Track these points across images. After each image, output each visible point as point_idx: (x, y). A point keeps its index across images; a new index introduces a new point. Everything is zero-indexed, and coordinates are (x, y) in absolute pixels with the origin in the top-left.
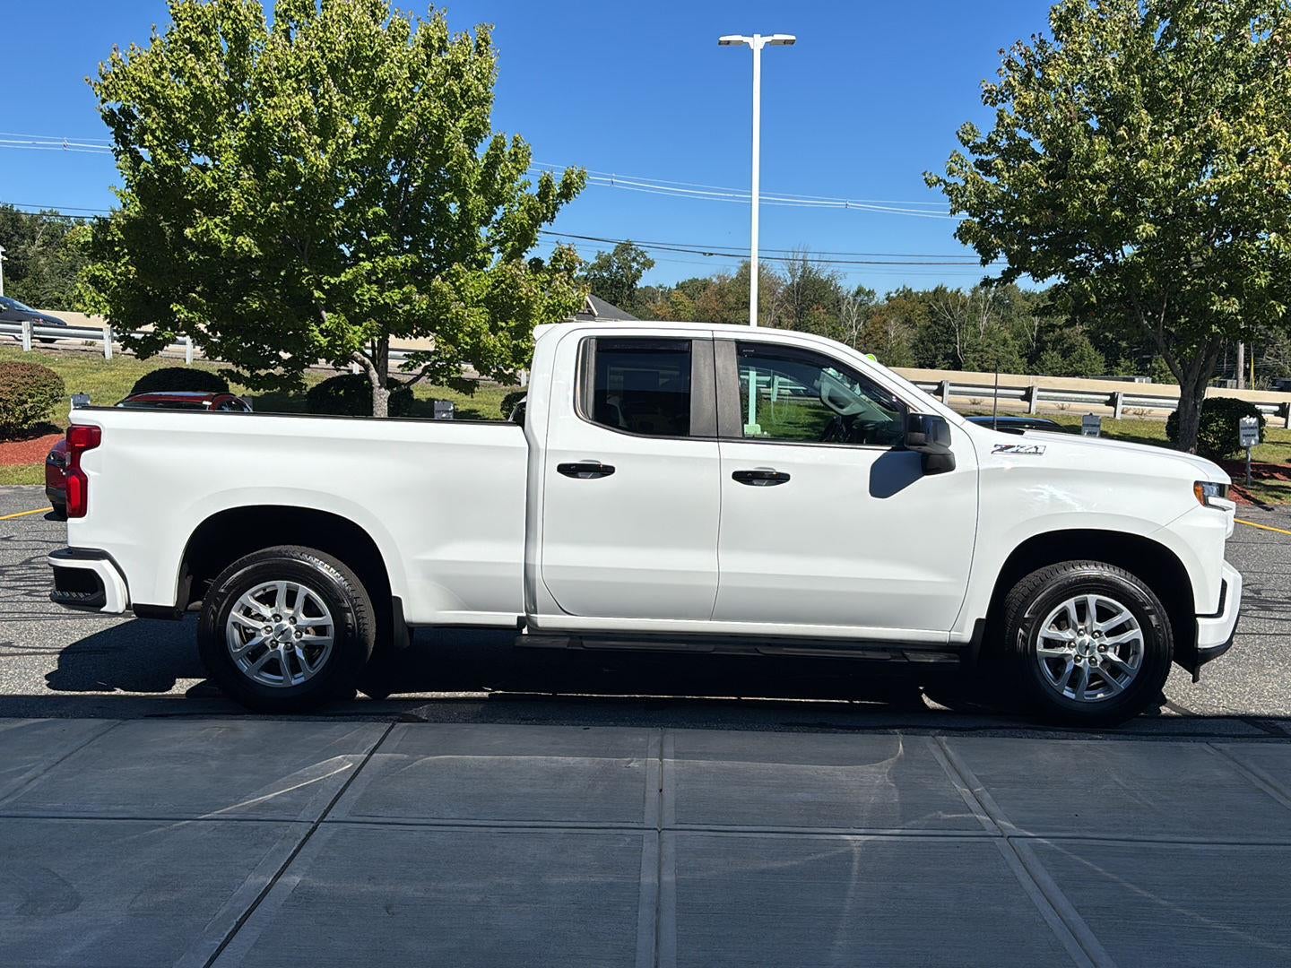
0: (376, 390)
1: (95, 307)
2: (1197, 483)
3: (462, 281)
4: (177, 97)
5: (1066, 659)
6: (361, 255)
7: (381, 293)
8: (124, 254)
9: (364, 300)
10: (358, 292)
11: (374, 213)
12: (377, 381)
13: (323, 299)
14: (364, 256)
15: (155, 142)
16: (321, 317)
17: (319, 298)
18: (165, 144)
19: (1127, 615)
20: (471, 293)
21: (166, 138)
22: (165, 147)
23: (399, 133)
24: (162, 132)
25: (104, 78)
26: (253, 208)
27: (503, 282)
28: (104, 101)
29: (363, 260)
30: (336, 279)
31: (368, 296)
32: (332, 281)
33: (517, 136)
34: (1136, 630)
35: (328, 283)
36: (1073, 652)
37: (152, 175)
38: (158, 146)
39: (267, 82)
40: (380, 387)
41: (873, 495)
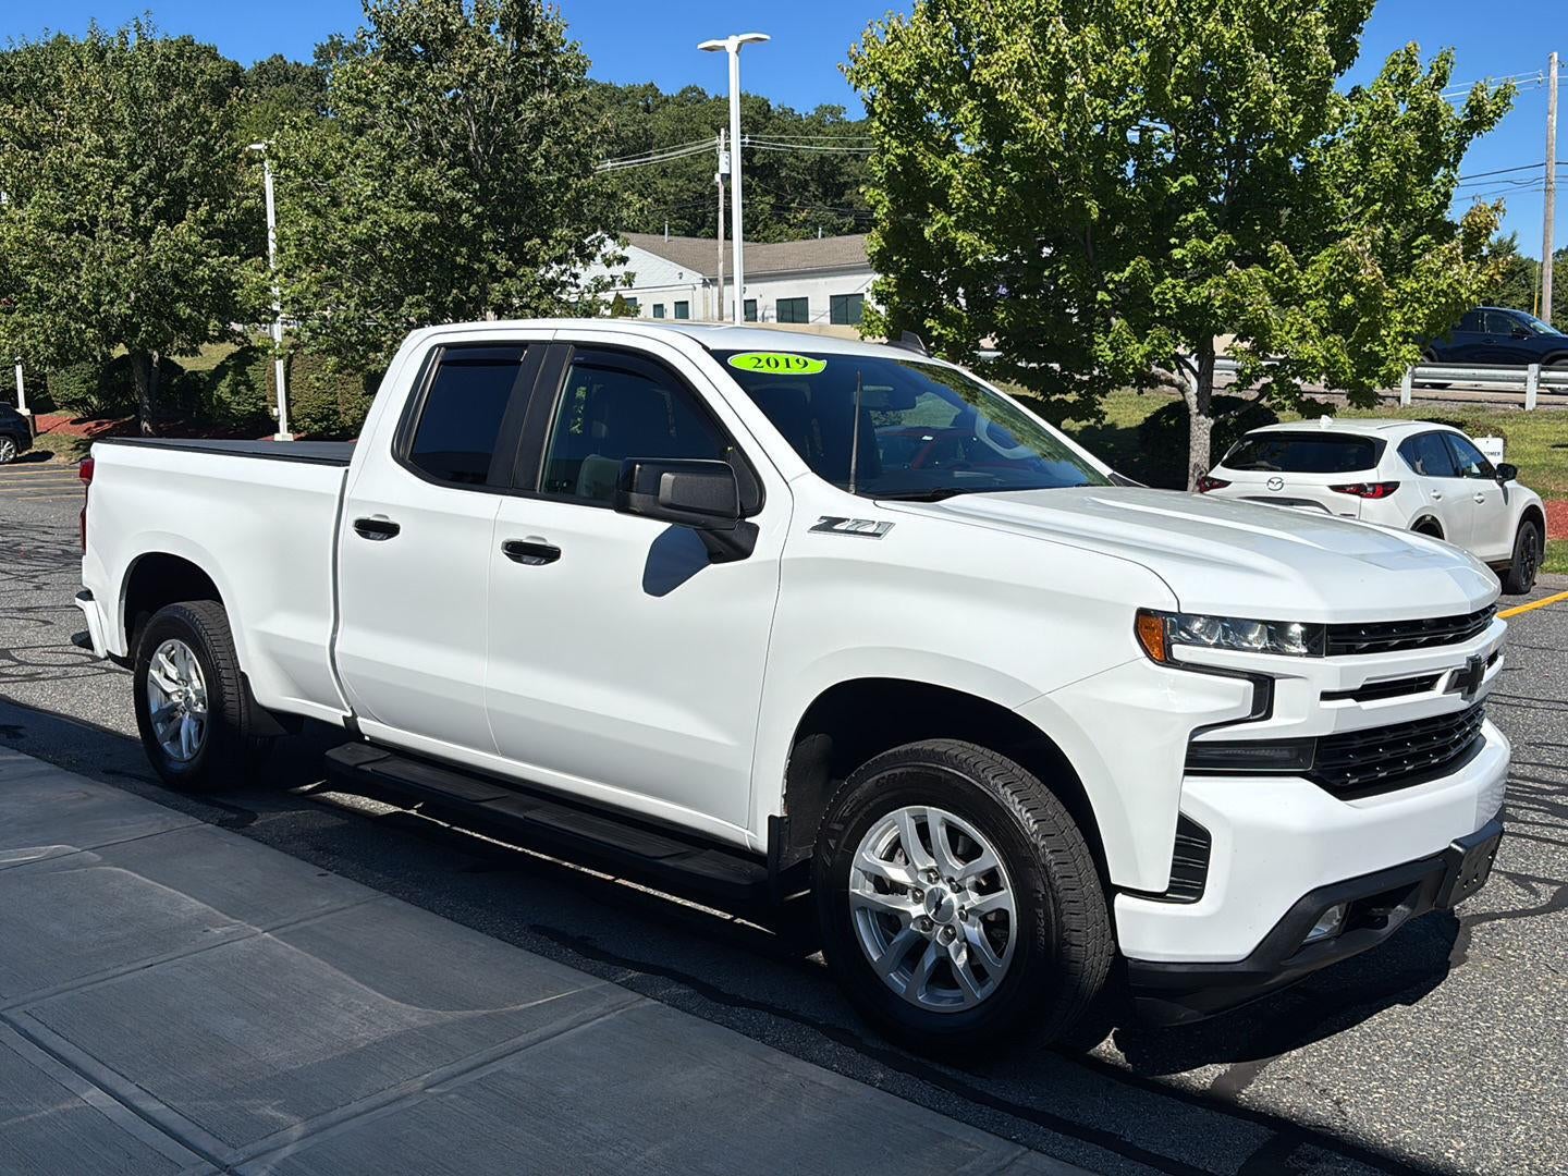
0: (1193, 419)
1: (868, 327)
2: (1142, 613)
3: (1283, 265)
4: (899, 72)
5: (901, 917)
6: (1173, 241)
7: (1188, 289)
8: (903, 264)
9: (1167, 300)
10: (1156, 290)
11: (1183, 185)
12: (1195, 406)
13: (1107, 303)
14: (1177, 241)
15: (882, 129)
16: (1111, 325)
17: (1103, 302)
18: (892, 129)
19: (991, 857)
20: (1308, 281)
21: (894, 122)
22: (893, 133)
23: (1178, 71)
24: (888, 116)
25: (855, 62)
26: (978, 196)
27: (1340, 262)
28: (856, 87)
29: (1175, 246)
30: (1121, 275)
31: (1171, 294)
32: (1117, 279)
33: (1410, 45)
34: (1005, 891)
35: (1112, 281)
36: (917, 910)
37: (895, 168)
38: (885, 133)
39: (985, 35)
40: (1198, 414)
41: (646, 591)
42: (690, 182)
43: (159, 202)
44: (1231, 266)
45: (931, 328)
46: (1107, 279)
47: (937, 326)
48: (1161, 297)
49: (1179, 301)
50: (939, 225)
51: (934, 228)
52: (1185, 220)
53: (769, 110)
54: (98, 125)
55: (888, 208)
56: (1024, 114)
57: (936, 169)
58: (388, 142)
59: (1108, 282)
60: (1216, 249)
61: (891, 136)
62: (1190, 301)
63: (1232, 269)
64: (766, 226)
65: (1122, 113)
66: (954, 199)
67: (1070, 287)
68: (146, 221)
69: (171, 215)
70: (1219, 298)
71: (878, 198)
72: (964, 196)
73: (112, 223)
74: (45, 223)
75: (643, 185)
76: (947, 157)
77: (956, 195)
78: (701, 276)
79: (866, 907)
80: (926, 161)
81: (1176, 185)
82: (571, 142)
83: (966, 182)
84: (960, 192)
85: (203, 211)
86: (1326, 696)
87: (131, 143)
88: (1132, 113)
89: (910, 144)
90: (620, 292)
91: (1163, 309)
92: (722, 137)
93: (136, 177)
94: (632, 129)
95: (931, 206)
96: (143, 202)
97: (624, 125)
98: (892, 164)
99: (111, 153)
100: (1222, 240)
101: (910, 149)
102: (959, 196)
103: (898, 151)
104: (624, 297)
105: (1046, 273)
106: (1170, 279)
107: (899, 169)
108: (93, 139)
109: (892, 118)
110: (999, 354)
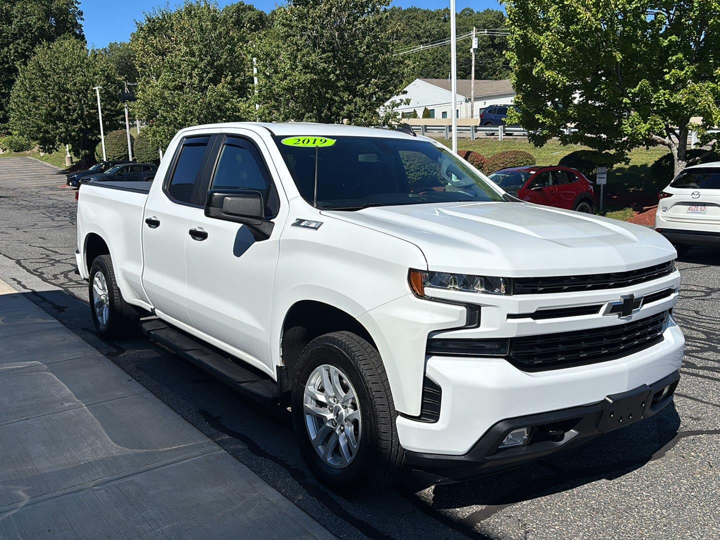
0: (676, 162)
2: (411, 271)
5: (323, 419)
6: (665, 70)
7: (671, 96)
8: (528, 87)
9: (661, 101)
10: (655, 96)
11: (670, 41)
12: (676, 156)
13: (628, 104)
14: (667, 70)
15: (511, 22)
17: (626, 103)
18: (516, 22)
22: (516, 24)
24: (513, 15)
26: (556, 53)
29: (666, 73)
30: (635, 89)
31: (663, 98)
32: (633, 91)
34: (358, 410)
35: (630, 92)
36: (330, 416)
37: (519, 41)
40: (678, 160)
41: (234, 254)
42: (464, 53)
43: (211, 75)
44: (689, 82)
45: (538, 119)
46: (628, 91)
47: (541, 118)
48: (657, 100)
49: (667, 101)
50: (539, 68)
51: (537, 70)
52: (671, 60)
53: (503, 17)
54: (187, 43)
55: (517, 61)
56: (578, 10)
57: (538, 40)
58: (296, 43)
59: (629, 93)
60: (686, 74)
61: (515, 25)
62: (672, 101)
63: (690, 84)
64: (500, 72)
65: (634, 6)
66: (544, 55)
67: (607, 96)
68: (205, 84)
69: (215, 81)
70: (684, 99)
71: (512, 56)
72: (548, 54)
73: (192, 84)
74: (166, 87)
75: (442, 56)
76: (544, 34)
77: (544, 54)
78: (464, 97)
79: (310, 413)
80: (533, 36)
81: (666, 41)
82: (378, 38)
83: (550, 46)
84: (547, 52)
85: (229, 78)
86: (510, 316)
87: (200, 50)
88: (639, 5)
89: (525, 28)
90: (427, 107)
91: (658, 106)
92: (474, 31)
93: (202, 65)
94: (436, 30)
95: (535, 59)
96: (205, 76)
97: (433, 29)
98: (517, 40)
99: (193, 55)
100: (689, 69)
101: (525, 31)
102: (546, 53)
103: (519, 33)
104: (429, 109)
105: (596, 90)
106: (662, 91)
107: (521, 42)
108: (184, 49)
109: (515, 17)
110: (577, 130)
